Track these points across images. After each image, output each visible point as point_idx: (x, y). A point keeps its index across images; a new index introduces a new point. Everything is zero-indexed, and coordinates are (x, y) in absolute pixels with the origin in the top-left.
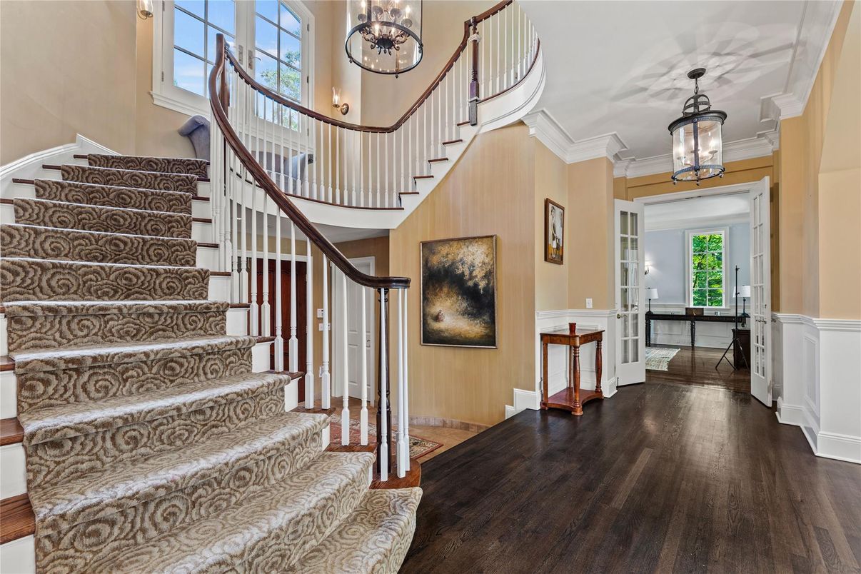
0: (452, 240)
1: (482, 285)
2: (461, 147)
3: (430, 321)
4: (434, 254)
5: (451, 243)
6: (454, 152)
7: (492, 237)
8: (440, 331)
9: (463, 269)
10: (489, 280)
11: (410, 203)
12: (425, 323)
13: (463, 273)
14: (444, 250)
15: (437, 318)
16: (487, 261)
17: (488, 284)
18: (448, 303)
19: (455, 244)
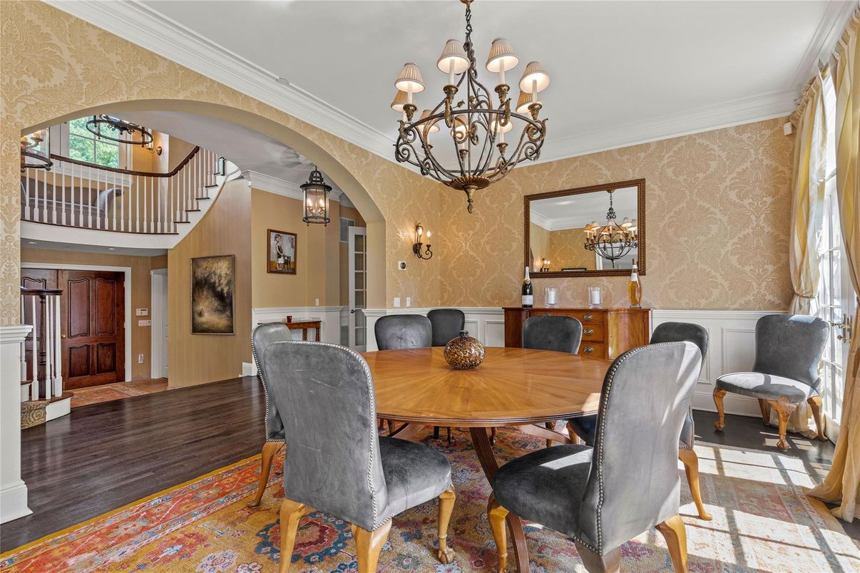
0: (209, 257)
1: (226, 290)
2: (217, 189)
3: (196, 316)
4: (198, 267)
5: (208, 259)
6: (213, 193)
7: (231, 256)
8: (203, 323)
9: (214, 279)
10: (229, 286)
11: (184, 230)
12: (193, 318)
13: (215, 281)
14: (204, 264)
15: (201, 314)
16: (228, 273)
17: (229, 289)
18: (207, 303)
19: (210, 260)
